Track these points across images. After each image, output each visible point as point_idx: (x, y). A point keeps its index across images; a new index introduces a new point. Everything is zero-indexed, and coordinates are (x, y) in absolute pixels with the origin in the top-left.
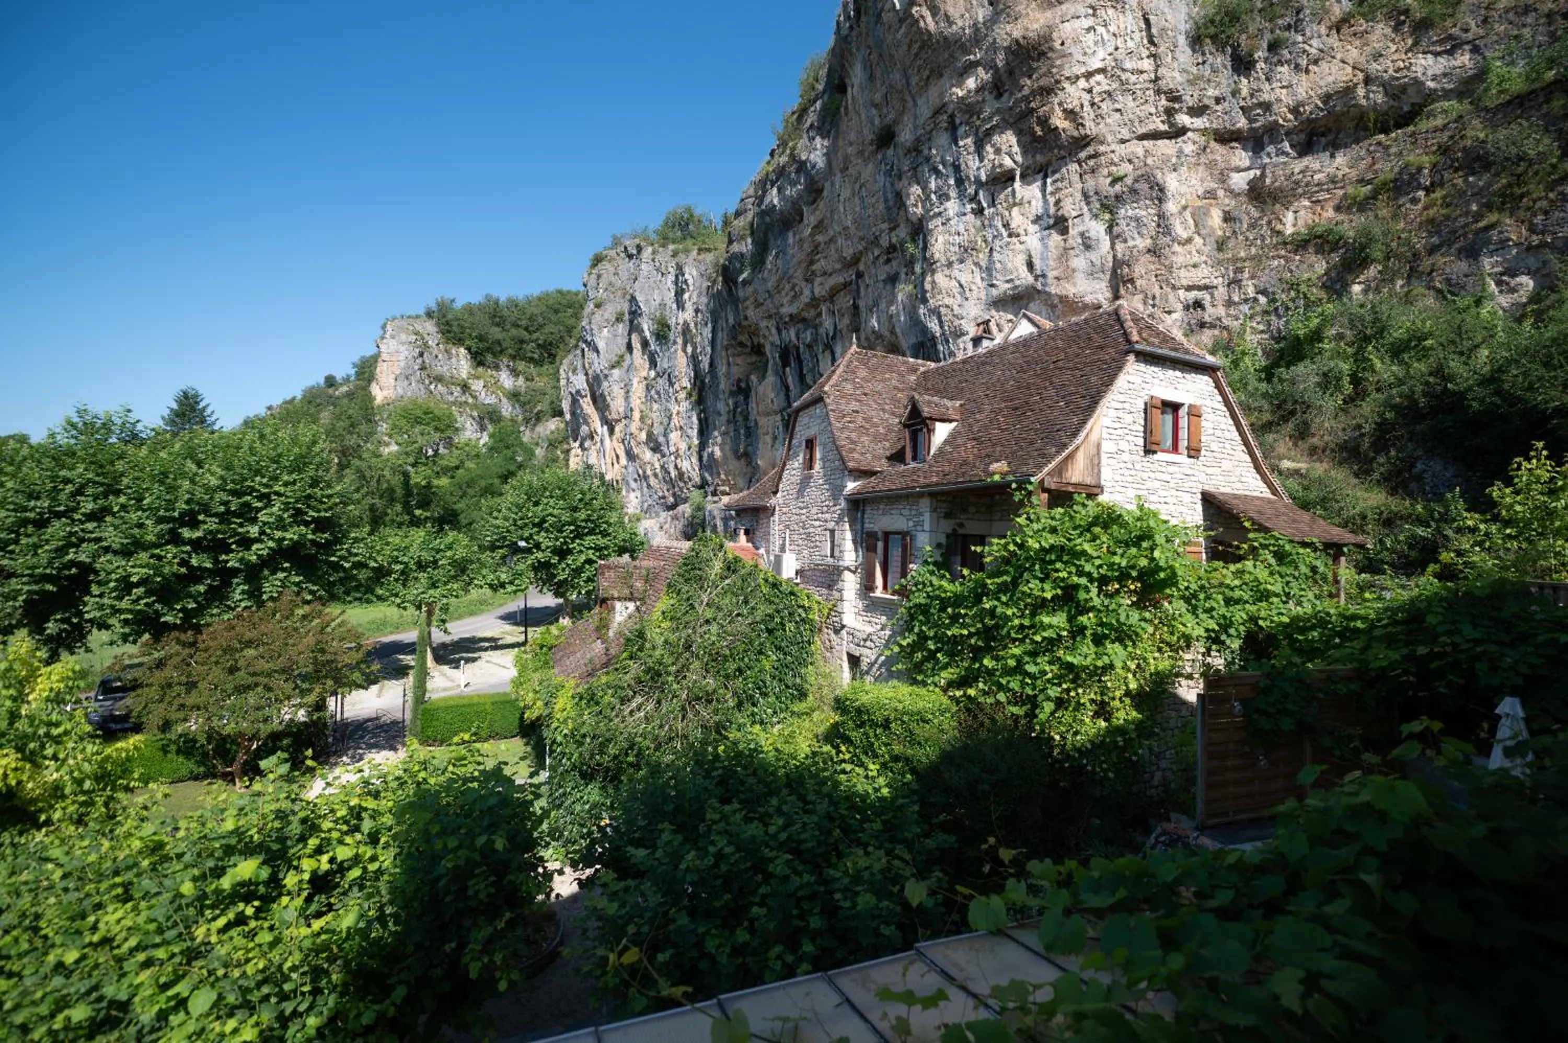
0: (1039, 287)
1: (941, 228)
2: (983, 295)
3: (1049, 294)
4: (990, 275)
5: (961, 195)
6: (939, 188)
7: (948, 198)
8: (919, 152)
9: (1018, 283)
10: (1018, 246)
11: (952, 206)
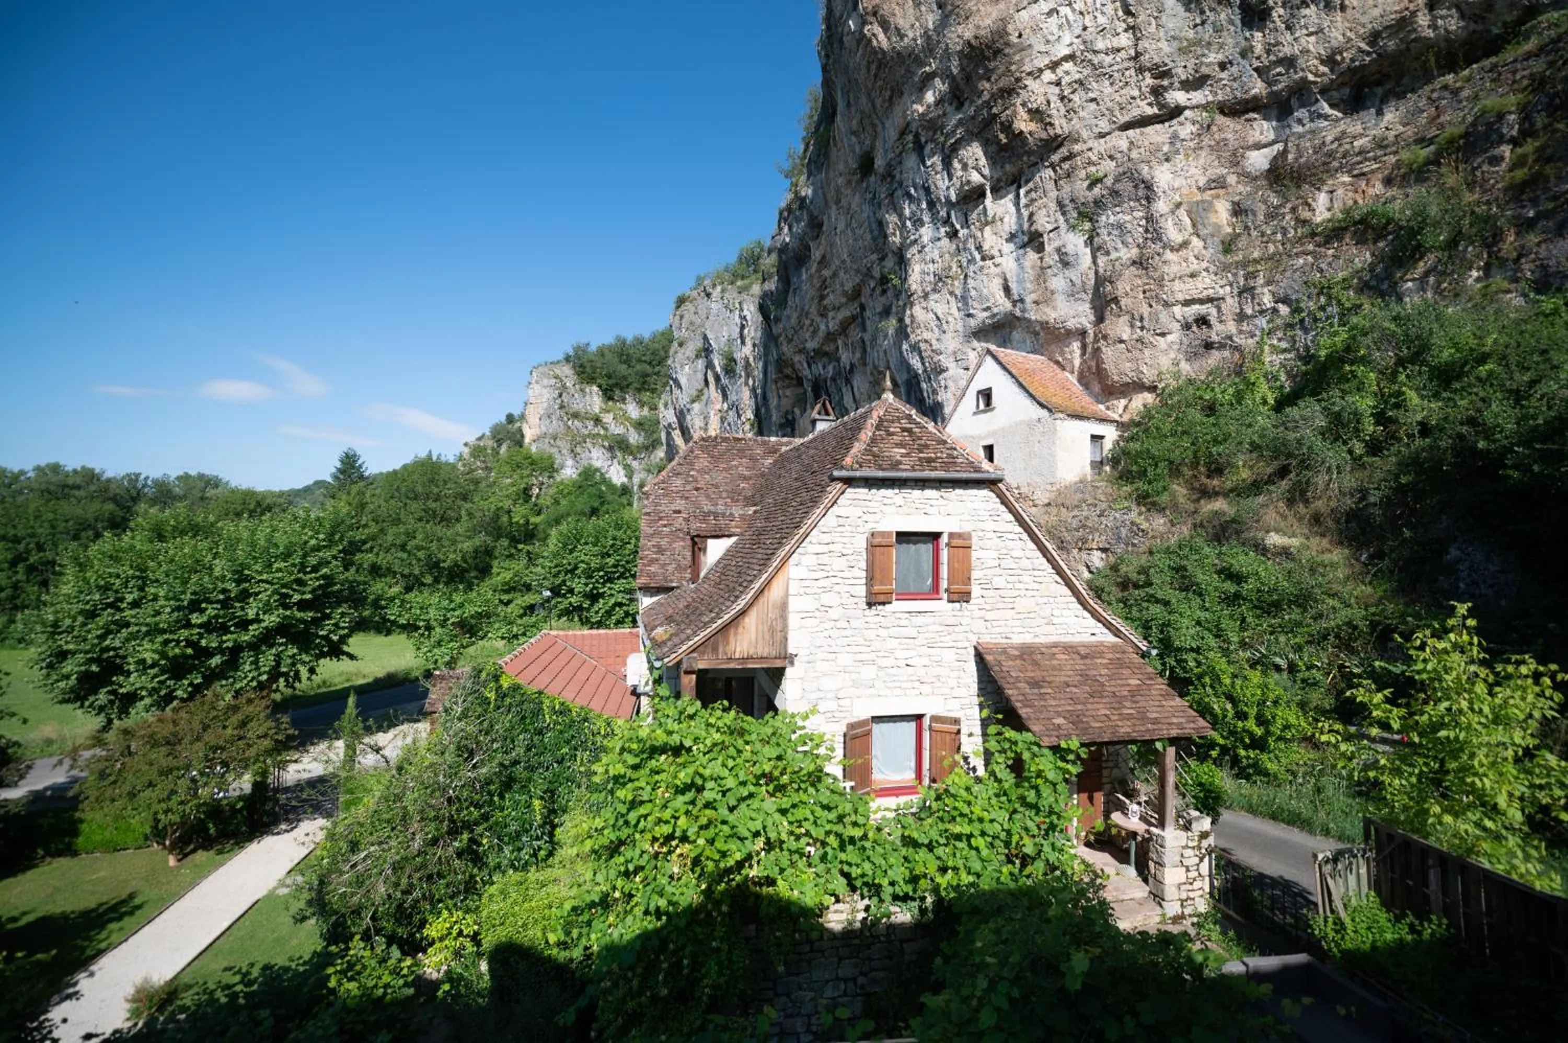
0: (1018, 313)
1: (917, 256)
2: (960, 326)
3: (1029, 321)
4: (966, 304)
5: (935, 219)
6: (913, 213)
7: (922, 224)
8: (893, 177)
9: (995, 310)
10: (993, 270)
11: (926, 232)
